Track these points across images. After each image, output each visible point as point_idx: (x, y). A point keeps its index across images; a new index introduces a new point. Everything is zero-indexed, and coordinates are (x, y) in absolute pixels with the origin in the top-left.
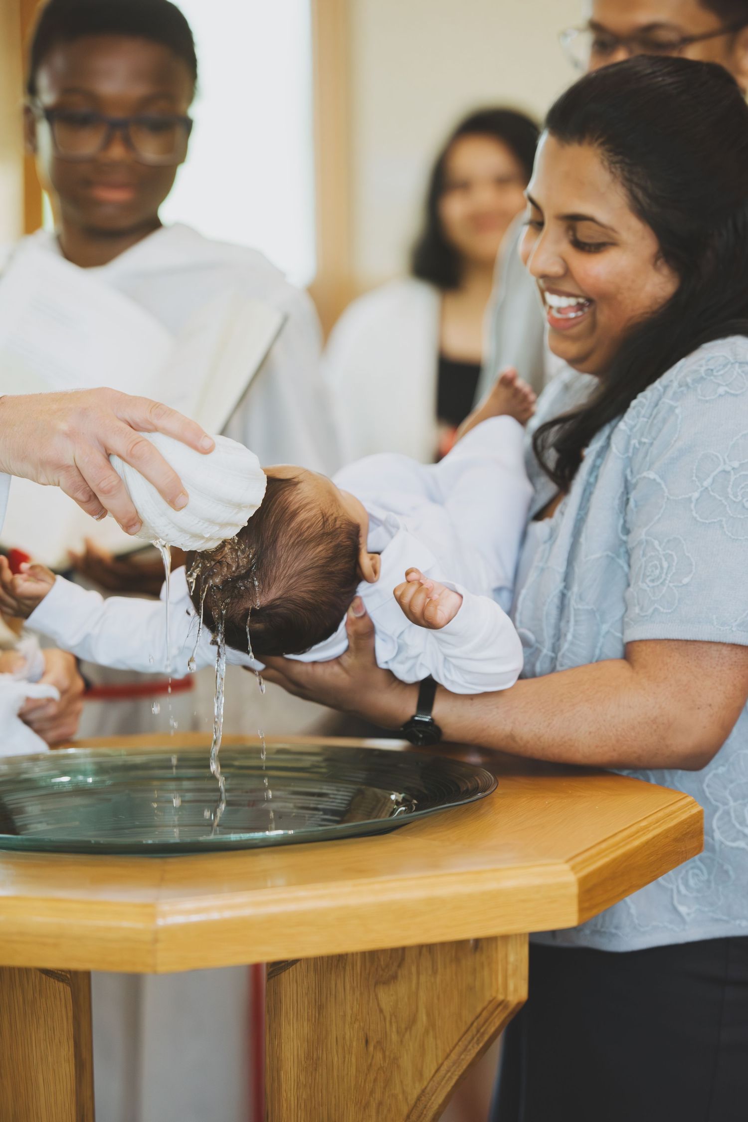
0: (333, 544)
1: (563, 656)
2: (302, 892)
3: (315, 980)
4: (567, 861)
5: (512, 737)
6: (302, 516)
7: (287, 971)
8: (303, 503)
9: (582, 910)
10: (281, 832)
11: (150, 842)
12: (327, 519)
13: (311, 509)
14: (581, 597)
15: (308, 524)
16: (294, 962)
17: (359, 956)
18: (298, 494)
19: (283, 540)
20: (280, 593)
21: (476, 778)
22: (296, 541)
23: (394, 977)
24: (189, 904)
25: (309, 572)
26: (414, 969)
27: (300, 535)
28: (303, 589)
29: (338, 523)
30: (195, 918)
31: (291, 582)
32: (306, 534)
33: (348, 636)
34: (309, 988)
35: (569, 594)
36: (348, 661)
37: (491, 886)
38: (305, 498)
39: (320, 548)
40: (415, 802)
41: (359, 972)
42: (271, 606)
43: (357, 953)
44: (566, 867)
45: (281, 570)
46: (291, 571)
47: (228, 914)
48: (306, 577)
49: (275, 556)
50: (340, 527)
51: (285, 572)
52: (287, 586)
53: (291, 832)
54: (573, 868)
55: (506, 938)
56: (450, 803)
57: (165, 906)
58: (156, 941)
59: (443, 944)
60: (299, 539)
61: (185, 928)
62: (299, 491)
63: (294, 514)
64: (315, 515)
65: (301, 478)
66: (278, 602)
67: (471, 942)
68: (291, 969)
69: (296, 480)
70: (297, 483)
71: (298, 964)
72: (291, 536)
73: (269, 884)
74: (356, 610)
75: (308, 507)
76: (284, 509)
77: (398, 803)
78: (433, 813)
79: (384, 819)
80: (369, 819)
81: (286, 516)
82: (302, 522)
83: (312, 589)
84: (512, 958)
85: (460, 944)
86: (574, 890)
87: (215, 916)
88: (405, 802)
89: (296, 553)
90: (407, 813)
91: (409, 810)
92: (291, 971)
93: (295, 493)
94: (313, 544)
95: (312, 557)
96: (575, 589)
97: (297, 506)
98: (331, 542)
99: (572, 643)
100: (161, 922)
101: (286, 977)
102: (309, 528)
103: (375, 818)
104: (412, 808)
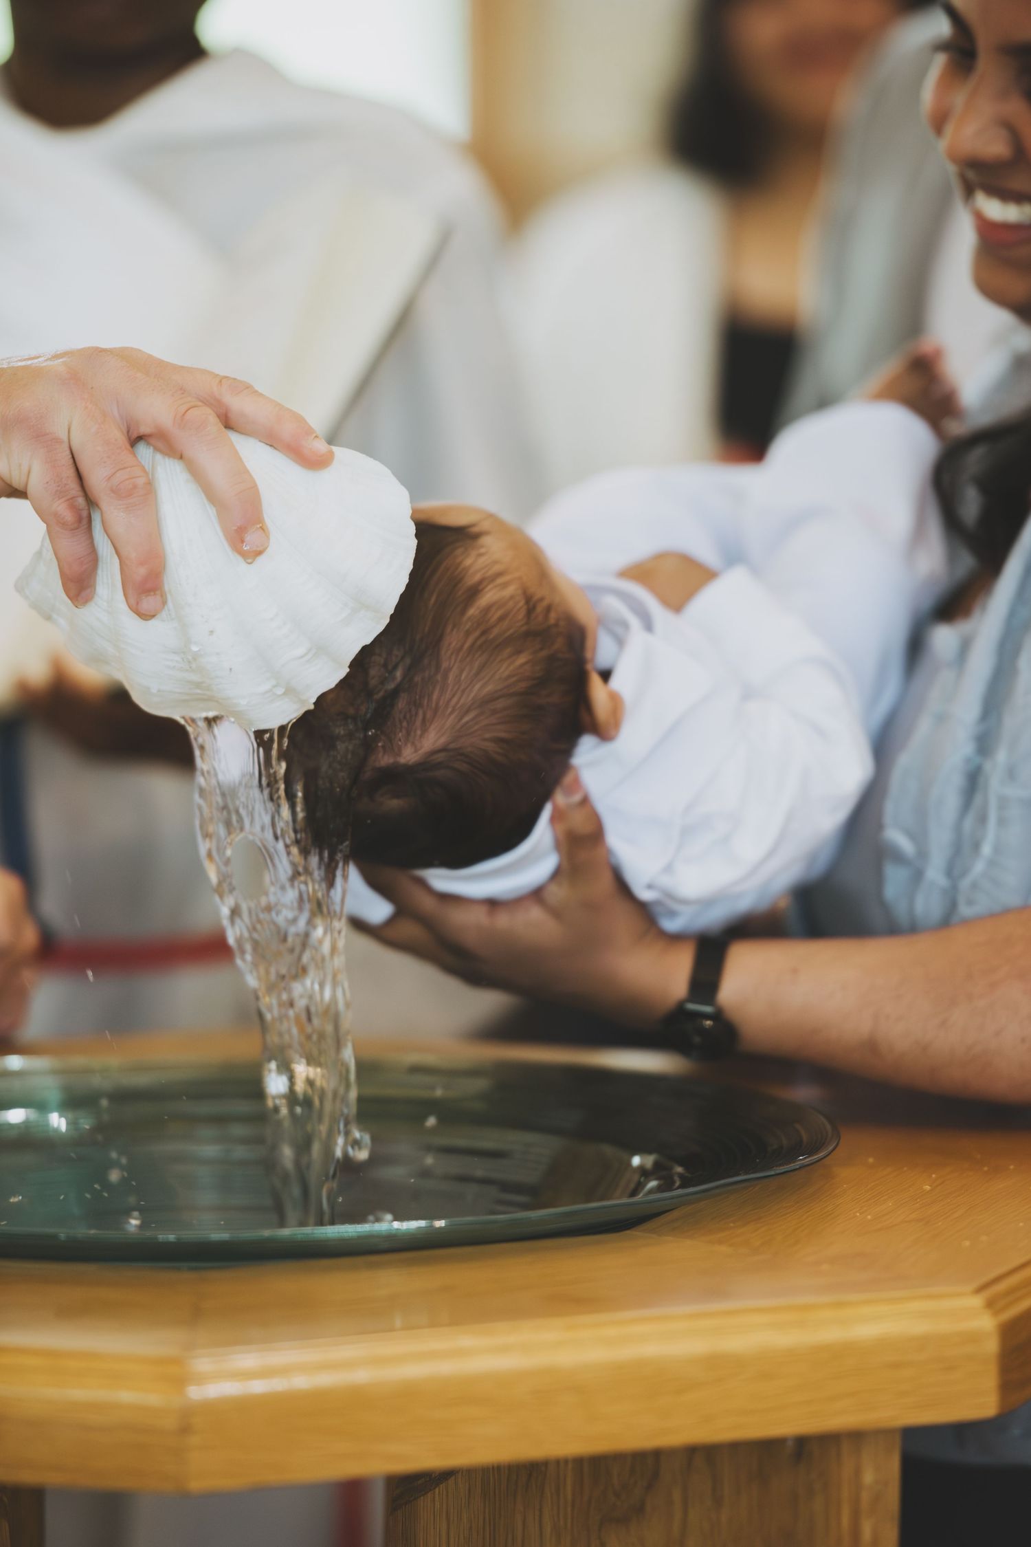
0: (544, 653)
1: (974, 886)
2: (466, 1339)
3: (484, 1512)
4: (979, 1290)
5: (872, 1045)
6: (488, 597)
7: (429, 1494)
8: (490, 573)
9: (1007, 1386)
10: (422, 1223)
11: (171, 1237)
12: (534, 607)
13: (505, 585)
14: (1011, 774)
15: (499, 613)
16: (446, 1475)
17: (570, 1466)
18: (480, 555)
19: (453, 639)
20: (442, 740)
21: (798, 1126)
22: (479, 643)
23: (640, 1509)
24: (247, 1359)
25: (500, 704)
26: (677, 1495)
27: (484, 633)
28: (487, 736)
29: (553, 616)
30: (258, 1387)
31: (466, 719)
32: (495, 631)
33: (558, 846)
34: (471, 1528)
35: (988, 766)
36: (557, 894)
37: (831, 1334)
38: (496, 562)
39: (522, 659)
40: (679, 1169)
41: (570, 1497)
42: (425, 765)
43: (566, 1461)
44: (977, 1301)
45: (448, 696)
46: (467, 699)
47: (325, 1380)
48: (494, 712)
49: (438, 667)
50: (556, 625)
51: (455, 700)
52: (458, 727)
53: (440, 1223)
54: (990, 1304)
55: (857, 1437)
56: (747, 1173)
57: (203, 1363)
58: (185, 1429)
59: (735, 1447)
60: (483, 639)
61: (244, 1406)
62: (482, 550)
63: (475, 592)
64: (512, 597)
65: (485, 526)
66: (440, 757)
67: (790, 1443)
68: (437, 1490)
69: (475, 530)
70: (476, 536)
71: (451, 1481)
72: (468, 633)
73: (398, 1323)
74: (570, 791)
75: (500, 581)
76: (456, 581)
77: (644, 1172)
78: (717, 1191)
79: (618, 1201)
80: (588, 1201)
81: (460, 593)
82: (488, 609)
83: (503, 735)
84: (868, 1477)
85: (767, 1448)
86: (992, 1346)
87: (301, 1382)
88: (657, 1170)
89: (477, 664)
90: (663, 1191)
91: (666, 1185)
92: (437, 1496)
93: (474, 553)
94: (508, 651)
95: (507, 673)
96: (1001, 756)
97: (477, 577)
98: (541, 649)
99: (992, 863)
100: (196, 1393)
101: (429, 1505)
102: (502, 618)
103: (601, 1199)
104: (673, 1182)
